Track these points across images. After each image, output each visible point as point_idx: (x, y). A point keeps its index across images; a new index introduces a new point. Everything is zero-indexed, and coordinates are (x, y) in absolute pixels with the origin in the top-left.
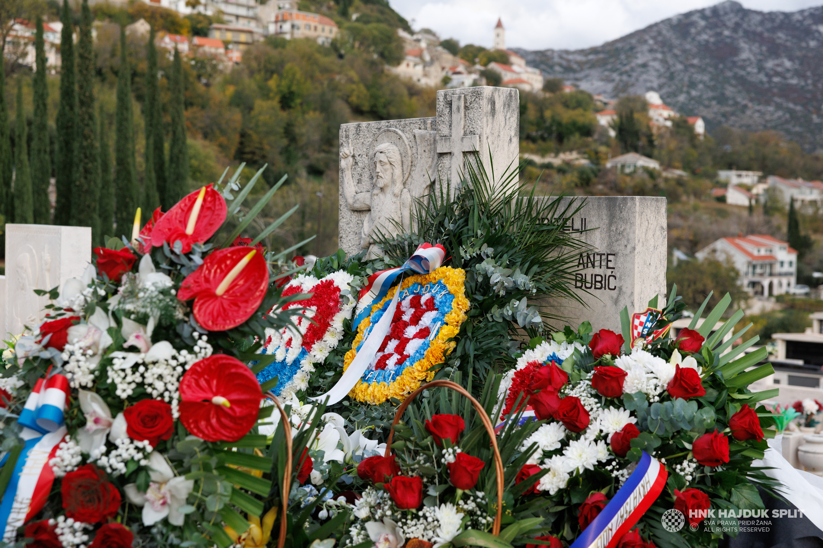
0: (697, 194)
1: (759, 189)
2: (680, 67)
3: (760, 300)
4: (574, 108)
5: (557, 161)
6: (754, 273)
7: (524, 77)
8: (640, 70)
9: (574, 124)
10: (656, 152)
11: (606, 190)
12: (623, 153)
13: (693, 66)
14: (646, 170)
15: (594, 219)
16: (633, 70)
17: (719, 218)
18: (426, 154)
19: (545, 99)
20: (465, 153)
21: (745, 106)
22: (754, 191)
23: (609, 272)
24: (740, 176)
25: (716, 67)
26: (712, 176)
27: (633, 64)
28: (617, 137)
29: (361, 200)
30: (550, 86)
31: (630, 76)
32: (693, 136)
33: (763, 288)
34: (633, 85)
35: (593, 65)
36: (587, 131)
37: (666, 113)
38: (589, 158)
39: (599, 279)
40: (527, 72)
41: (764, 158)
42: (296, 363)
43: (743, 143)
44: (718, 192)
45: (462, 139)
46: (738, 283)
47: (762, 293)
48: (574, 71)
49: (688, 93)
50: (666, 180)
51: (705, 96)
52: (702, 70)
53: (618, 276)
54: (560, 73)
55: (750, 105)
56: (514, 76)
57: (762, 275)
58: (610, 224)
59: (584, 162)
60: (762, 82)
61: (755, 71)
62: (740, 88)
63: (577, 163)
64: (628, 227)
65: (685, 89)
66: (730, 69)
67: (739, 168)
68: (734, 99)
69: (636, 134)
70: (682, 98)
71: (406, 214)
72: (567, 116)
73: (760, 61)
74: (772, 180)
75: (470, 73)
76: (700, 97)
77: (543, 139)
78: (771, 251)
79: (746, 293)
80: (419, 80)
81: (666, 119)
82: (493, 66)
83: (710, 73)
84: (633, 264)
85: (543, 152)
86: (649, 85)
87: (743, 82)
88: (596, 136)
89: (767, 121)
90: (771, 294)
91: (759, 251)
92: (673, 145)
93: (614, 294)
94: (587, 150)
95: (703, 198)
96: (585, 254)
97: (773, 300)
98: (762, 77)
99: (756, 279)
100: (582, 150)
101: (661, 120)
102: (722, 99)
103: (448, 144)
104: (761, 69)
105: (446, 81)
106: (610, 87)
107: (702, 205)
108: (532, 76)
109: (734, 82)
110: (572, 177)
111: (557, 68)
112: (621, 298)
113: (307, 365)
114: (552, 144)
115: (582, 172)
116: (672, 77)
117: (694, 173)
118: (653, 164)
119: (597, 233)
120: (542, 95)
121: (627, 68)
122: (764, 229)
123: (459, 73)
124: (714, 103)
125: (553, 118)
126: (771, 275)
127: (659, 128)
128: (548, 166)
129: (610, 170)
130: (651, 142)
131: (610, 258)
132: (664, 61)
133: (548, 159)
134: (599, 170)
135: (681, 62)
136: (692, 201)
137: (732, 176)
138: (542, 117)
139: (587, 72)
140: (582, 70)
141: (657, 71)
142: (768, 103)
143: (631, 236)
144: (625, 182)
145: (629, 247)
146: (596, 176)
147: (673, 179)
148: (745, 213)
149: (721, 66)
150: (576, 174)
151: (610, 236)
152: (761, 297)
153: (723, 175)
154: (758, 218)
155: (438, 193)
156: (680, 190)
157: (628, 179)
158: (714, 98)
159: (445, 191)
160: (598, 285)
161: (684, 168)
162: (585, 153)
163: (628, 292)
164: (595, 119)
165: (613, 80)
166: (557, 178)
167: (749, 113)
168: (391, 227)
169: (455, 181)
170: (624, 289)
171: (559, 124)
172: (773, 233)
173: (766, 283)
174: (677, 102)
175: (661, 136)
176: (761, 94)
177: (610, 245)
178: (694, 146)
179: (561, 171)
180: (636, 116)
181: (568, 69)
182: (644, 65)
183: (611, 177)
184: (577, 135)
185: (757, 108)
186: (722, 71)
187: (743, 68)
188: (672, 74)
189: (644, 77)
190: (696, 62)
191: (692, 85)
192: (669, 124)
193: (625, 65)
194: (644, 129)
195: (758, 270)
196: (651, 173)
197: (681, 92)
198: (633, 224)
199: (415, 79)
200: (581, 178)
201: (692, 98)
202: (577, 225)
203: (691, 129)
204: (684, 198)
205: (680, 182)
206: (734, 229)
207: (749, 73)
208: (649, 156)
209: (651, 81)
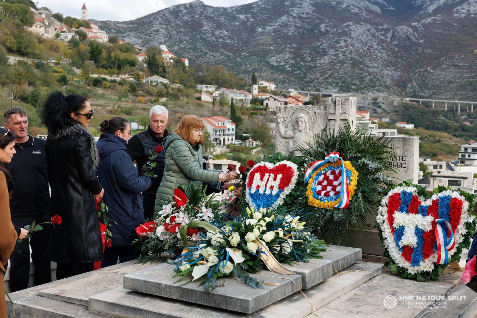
0: (187, 96)
1: (216, 94)
2: (174, 32)
3: (219, 147)
4: (125, 52)
5: (118, 79)
6: (216, 134)
7: (99, 35)
8: (155, 33)
9: (126, 60)
10: (167, 75)
11: (144, 94)
12: (151, 76)
13: (181, 32)
14: (163, 84)
15: (397, 144)
16: (151, 33)
17: (198, 108)
18: (321, 119)
19: (110, 47)
20: (341, 120)
21: (206, 53)
22: (214, 95)
23: (403, 162)
24: (207, 87)
25: (192, 33)
26: (194, 87)
27: (151, 30)
28: (147, 67)
29: (289, 134)
30: (112, 40)
31: (150, 36)
32: (184, 67)
33: (220, 141)
34: (152, 41)
35: (131, 30)
36: (133, 64)
37: (170, 56)
38: (134, 78)
39: (399, 164)
40: (100, 32)
41: (218, 79)
42: (278, 195)
43: (207, 71)
44: (197, 95)
45: (341, 115)
46: (210, 139)
47: (220, 144)
48: (122, 32)
49: (179, 45)
50: (173, 89)
51: (187, 48)
52: (185, 34)
53: (407, 163)
54: (115, 33)
55: (208, 52)
56: (93, 34)
57: (220, 135)
58: (404, 146)
59: (132, 79)
60: (213, 41)
61: (211, 35)
62: (203, 44)
63: (128, 79)
64: (411, 147)
65: (177, 43)
66: (199, 35)
67: (206, 84)
68: (201, 49)
69: (157, 66)
70: (176, 48)
71: (312, 140)
72: (122, 56)
73: (213, 31)
74: (222, 90)
75: (70, 32)
76: (185, 47)
77: (111, 68)
78: (224, 124)
79: (213, 144)
80: (43, 35)
81: (170, 59)
82: (82, 29)
83: (189, 36)
84: (413, 159)
85: (111, 74)
86: (160, 41)
87: (204, 40)
88: (137, 67)
89: (216, 60)
90: (224, 144)
91: (218, 124)
92: (175, 71)
93: (405, 169)
94: (133, 73)
95: (190, 98)
96: (393, 156)
97: (225, 147)
98: (214, 38)
99: (217, 137)
100: (130, 73)
101: (168, 59)
102: (195, 49)
103: (334, 116)
104: (213, 35)
105: (57, 36)
106: (140, 41)
107: (190, 101)
108: (102, 35)
109: (200, 41)
110: (126, 87)
111: (113, 31)
112: (408, 170)
113: (283, 196)
114: (115, 70)
115: (131, 85)
116: (171, 37)
117: (185, 86)
118: (166, 81)
119: (398, 149)
120: (108, 44)
121: (149, 32)
122: (220, 113)
123: (64, 32)
124: (191, 51)
125: (115, 56)
126: (224, 135)
127: (167, 63)
128: (114, 81)
129: (145, 84)
130: (164, 70)
131: (403, 157)
132: (167, 29)
133: (114, 78)
134: (140, 84)
135: (175, 30)
136: (185, 99)
137: (203, 87)
138: (110, 56)
139: (128, 33)
140: (125, 32)
141: (164, 34)
142: (217, 51)
143: (412, 150)
144: (153, 90)
145: (411, 154)
146: (138, 87)
147: (176, 88)
148: (211, 105)
149: (194, 33)
150: (128, 86)
151: (403, 150)
152: (220, 146)
153: (199, 87)
154: (217, 108)
155: (328, 133)
156: (180, 94)
157: (154, 88)
158: (191, 49)
159: (332, 133)
160: (399, 166)
161: (181, 84)
162: (132, 75)
163: (411, 168)
164: (136, 58)
165: (142, 38)
166: (119, 87)
167: (208, 56)
168: (305, 145)
169: (337, 129)
170: (409, 167)
171: (119, 60)
172: (224, 115)
173: (222, 139)
174: (174, 50)
175: (169, 67)
176: (213, 47)
177: (404, 153)
178: (185, 73)
179: (120, 84)
180: (157, 57)
181: (119, 31)
182: (157, 31)
183: (146, 87)
184: (128, 66)
185: (212, 54)
186: (195, 35)
187: (205, 34)
188: (171, 35)
189: (157, 36)
190: (182, 30)
191: (181, 41)
192: (172, 61)
193: (148, 30)
194: (161, 64)
195: (218, 133)
196: (165, 86)
197: (176, 45)
198: (413, 147)
199: (41, 34)
200: (131, 88)
201: (181, 48)
202: (390, 146)
203: (183, 64)
204: (182, 98)
205: (179, 90)
206: (206, 113)
207: (207, 37)
208: (164, 77)
209: (161, 39)
